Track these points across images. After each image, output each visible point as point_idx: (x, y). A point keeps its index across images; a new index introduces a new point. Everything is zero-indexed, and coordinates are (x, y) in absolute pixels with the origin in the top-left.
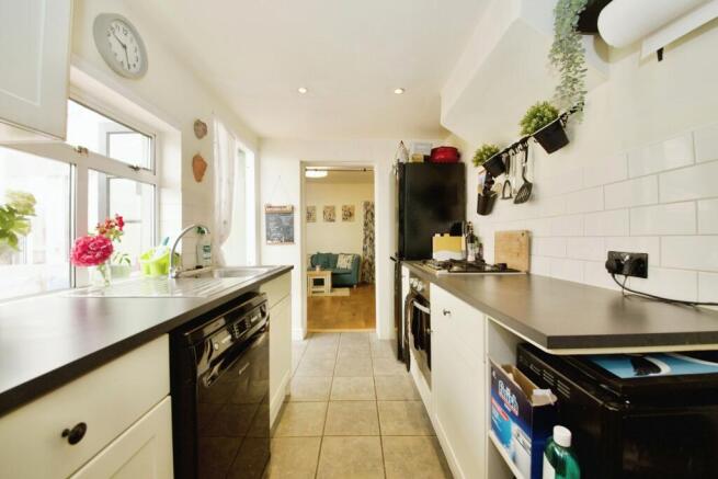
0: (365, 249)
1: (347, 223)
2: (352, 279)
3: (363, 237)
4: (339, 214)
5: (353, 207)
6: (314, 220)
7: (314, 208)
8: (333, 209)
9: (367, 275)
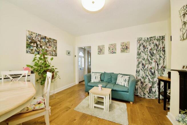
0: (138, 72)
1: (124, 54)
2: (129, 96)
3: (137, 63)
4: (119, 48)
5: (129, 43)
6: (103, 53)
7: (103, 46)
8: (114, 46)
9: (139, 90)
